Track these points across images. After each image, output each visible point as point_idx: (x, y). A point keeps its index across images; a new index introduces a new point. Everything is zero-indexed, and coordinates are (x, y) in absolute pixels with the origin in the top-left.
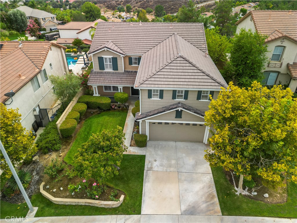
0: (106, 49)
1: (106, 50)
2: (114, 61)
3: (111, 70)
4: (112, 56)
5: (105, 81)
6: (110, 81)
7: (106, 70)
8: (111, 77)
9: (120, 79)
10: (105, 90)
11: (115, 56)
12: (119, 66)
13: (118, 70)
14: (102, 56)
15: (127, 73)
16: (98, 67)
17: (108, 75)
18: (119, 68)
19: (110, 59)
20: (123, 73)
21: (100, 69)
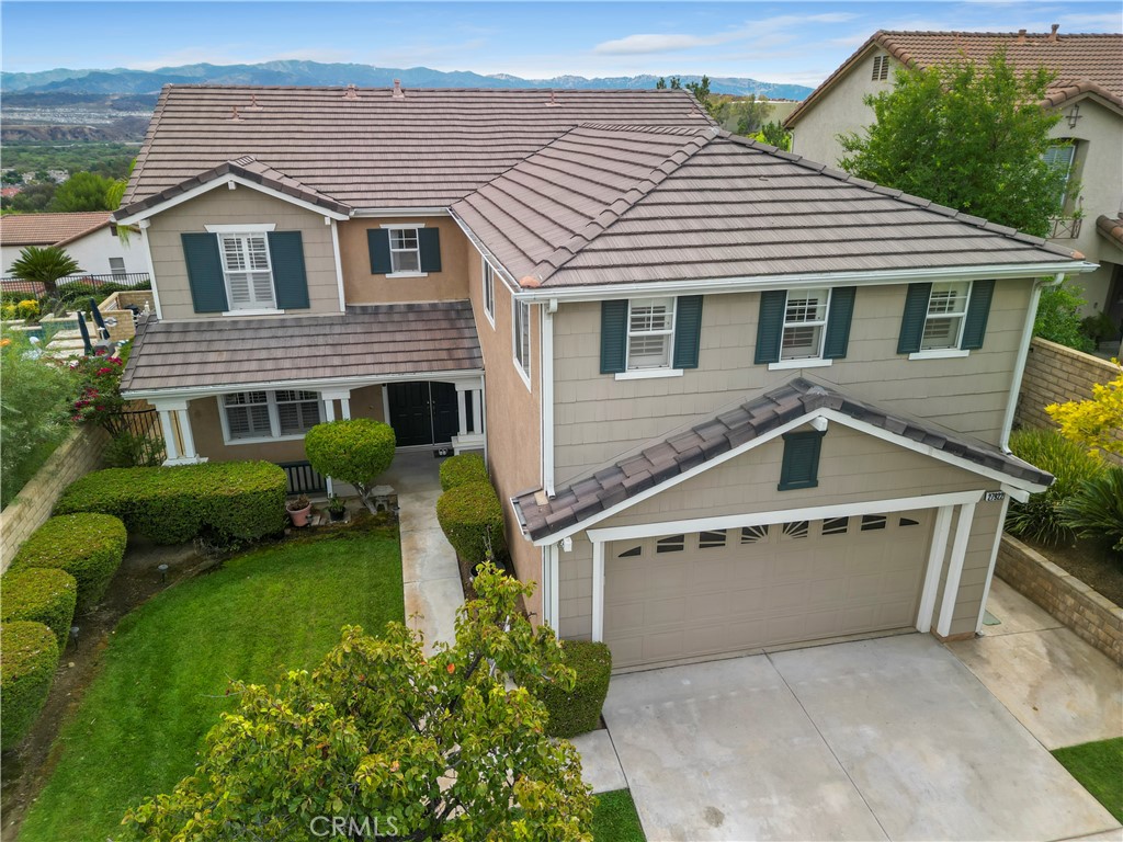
0: (230, 179)
1: (232, 186)
2: (287, 251)
3: (269, 310)
4: (271, 227)
5: (235, 367)
6: (269, 365)
7: (236, 312)
8: (273, 343)
9: (328, 351)
10: (232, 438)
11: (290, 224)
12: (311, 279)
13: (306, 305)
14: (211, 229)
15: (366, 318)
16: (187, 297)
17: (249, 334)
18: (314, 292)
19: (256, 243)
20: (343, 321)
21: (197, 310)
